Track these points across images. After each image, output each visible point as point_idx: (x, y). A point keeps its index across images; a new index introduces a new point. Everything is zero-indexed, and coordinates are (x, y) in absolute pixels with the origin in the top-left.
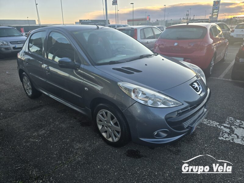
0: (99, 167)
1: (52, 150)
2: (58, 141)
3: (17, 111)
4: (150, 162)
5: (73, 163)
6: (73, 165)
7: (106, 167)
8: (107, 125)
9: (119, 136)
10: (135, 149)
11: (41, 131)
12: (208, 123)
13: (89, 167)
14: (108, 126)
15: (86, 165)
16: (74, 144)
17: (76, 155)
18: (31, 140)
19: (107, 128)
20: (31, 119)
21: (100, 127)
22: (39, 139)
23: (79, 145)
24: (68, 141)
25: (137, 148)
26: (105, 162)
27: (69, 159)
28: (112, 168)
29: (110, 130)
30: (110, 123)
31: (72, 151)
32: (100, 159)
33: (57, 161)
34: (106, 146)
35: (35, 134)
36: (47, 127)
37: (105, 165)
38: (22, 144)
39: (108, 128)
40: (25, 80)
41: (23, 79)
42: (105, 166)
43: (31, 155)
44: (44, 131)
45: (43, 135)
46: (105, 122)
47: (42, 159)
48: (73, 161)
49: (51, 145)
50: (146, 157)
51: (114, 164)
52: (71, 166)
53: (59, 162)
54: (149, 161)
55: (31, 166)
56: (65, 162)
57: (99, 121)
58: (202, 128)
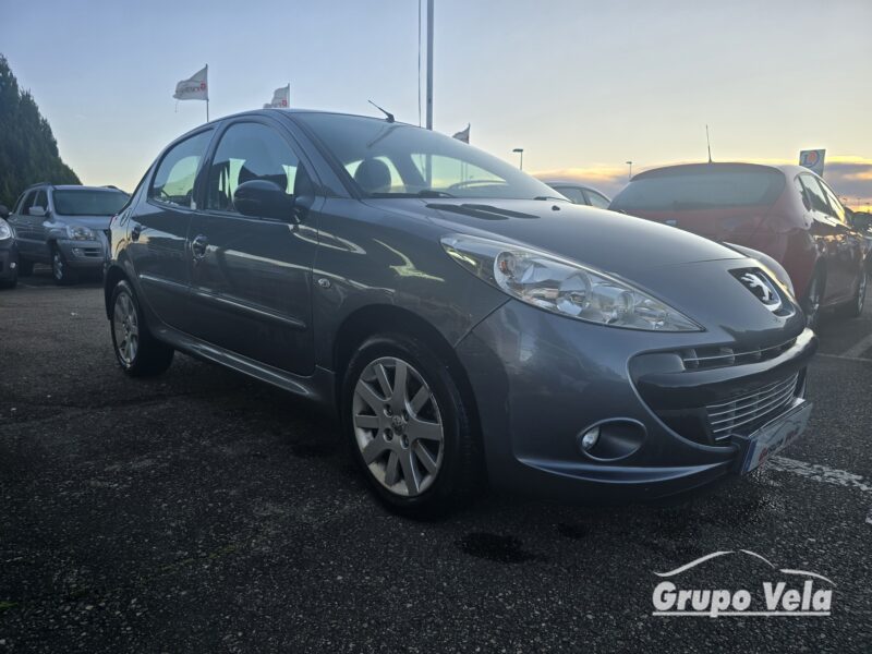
0: (340, 578)
1: (165, 515)
2: (193, 492)
3: (72, 405)
4: (561, 579)
5: (238, 558)
6: (234, 567)
7: (370, 581)
8: (390, 427)
9: (435, 464)
10: (501, 534)
11: (141, 460)
12: (814, 475)
13: (298, 575)
14: (396, 429)
15: (291, 567)
16: (254, 503)
17: (252, 537)
18: (92, 483)
19: (390, 438)
20: (113, 427)
21: (363, 440)
22: (125, 481)
23: (272, 508)
24: (233, 493)
25: (508, 530)
26: (368, 563)
27: (225, 545)
28: (395, 585)
29: (401, 443)
30: (405, 412)
31: (242, 523)
32: (350, 555)
33: (174, 549)
34: (382, 518)
35: (117, 467)
36: (165, 452)
37: (368, 574)
38: (58, 492)
39: (395, 435)
40: (123, 309)
41: (117, 307)
42: (367, 578)
43: (79, 526)
44: (148, 463)
45: (142, 473)
46: (385, 411)
47: (117, 541)
48: (237, 552)
49: (164, 501)
50: (546, 560)
51: (406, 572)
52: (226, 568)
53: (180, 552)
54: (557, 574)
55: (65, 559)
56: (205, 554)
57: (360, 414)
58: (789, 486)
